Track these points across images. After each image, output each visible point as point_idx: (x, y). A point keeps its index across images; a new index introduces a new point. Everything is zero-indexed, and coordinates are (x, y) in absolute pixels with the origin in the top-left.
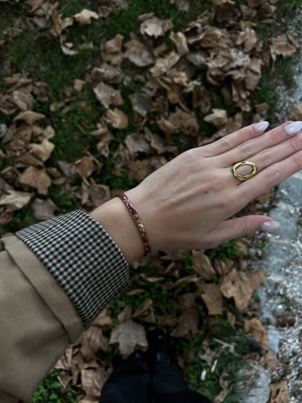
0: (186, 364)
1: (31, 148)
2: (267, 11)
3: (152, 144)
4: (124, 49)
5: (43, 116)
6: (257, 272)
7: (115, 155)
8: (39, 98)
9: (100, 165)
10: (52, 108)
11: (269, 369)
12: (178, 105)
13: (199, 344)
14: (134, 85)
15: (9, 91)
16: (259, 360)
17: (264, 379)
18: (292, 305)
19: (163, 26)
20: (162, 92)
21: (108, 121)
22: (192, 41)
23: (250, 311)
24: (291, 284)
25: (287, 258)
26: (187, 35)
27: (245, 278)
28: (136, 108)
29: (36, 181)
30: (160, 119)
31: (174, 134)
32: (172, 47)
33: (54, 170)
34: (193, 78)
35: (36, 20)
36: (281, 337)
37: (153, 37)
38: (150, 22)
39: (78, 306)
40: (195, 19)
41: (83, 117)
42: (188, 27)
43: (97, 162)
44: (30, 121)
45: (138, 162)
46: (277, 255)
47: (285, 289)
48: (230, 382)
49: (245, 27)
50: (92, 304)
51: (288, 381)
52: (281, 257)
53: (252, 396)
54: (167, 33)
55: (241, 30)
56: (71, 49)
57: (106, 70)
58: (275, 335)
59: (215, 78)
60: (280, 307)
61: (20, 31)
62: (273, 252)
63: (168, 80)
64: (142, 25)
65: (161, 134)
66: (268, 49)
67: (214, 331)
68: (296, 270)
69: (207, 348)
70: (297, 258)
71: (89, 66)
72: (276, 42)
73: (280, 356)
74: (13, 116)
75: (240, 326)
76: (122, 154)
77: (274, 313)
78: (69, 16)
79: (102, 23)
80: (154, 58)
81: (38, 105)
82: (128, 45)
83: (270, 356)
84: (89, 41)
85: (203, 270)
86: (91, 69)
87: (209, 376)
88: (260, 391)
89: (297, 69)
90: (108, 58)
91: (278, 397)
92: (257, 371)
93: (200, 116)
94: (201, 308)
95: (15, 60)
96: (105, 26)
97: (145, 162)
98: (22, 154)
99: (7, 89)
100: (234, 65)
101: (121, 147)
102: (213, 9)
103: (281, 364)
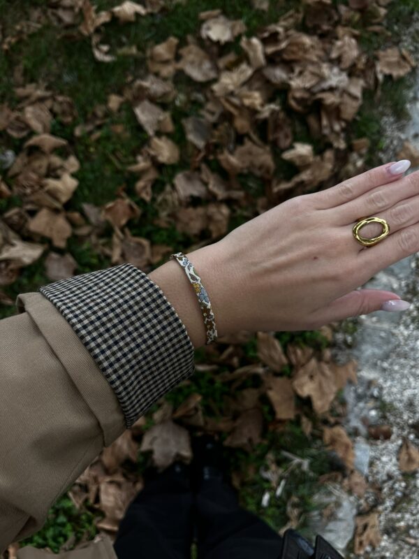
0: (243, 484)
1: (46, 185)
2: (374, 15)
3: (211, 186)
4: (178, 57)
5: (63, 142)
6: (344, 365)
7: (160, 199)
8: (60, 118)
9: (139, 211)
10: (78, 132)
11: (356, 495)
12: (247, 135)
13: (262, 457)
14: (189, 106)
15: (20, 106)
16: (341, 483)
17: (347, 509)
18: (389, 411)
19: (232, 29)
20: (227, 117)
21: (152, 153)
22: (270, 50)
23: (332, 416)
24: (389, 383)
25: (385, 348)
26: (265, 42)
27: (328, 372)
28: (191, 137)
29: (51, 230)
30: (222, 152)
31: (241, 175)
32: (243, 57)
33: (76, 215)
34: (270, 100)
35: (61, 13)
36: (373, 454)
37: (218, 42)
38: (215, 23)
39: (122, 398)
40: (276, 21)
41: (118, 146)
42: (265, 31)
43: (135, 206)
44: (46, 148)
45: (191, 210)
46: (373, 344)
47: (381, 389)
48: (301, 510)
49: (343, 36)
50: (140, 397)
51: (380, 513)
52: (378, 346)
53: (331, 531)
54: (238, 38)
55: (337, 38)
56: (107, 53)
57: (152, 83)
58: (365, 450)
59: (300, 101)
60: (373, 413)
61: (39, 26)
62: (368, 339)
63: (236, 101)
64: (205, 26)
65: (224, 174)
66: (373, 66)
67: (282, 441)
68: (396, 365)
69: (273, 462)
70: (398, 349)
71: (130, 78)
72: (384, 56)
73: (370, 479)
74: (24, 140)
75: (318, 436)
76: (169, 197)
77: (365, 420)
78: (105, 10)
79: (150, 20)
80: (218, 70)
81: (58, 127)
82: (183, 51)
83: (357, 478)
84: (130, 44)
85: (272, 358)
86: (133, 81)
87: (273, 502)
88: (341, 525)
89: (411, 94)
90: (156, 68)
91: (365, 535)
92: (338, 497)
93: (277, 151)
94: (266, 409)
95: (30, 65)
96: (153, 25)
97: (200, 210)
98: (33, 192)
99: (17, 103)
100: (325, 85)
101: (168, 188)
102: (301, 9)
103: (371, 490)
